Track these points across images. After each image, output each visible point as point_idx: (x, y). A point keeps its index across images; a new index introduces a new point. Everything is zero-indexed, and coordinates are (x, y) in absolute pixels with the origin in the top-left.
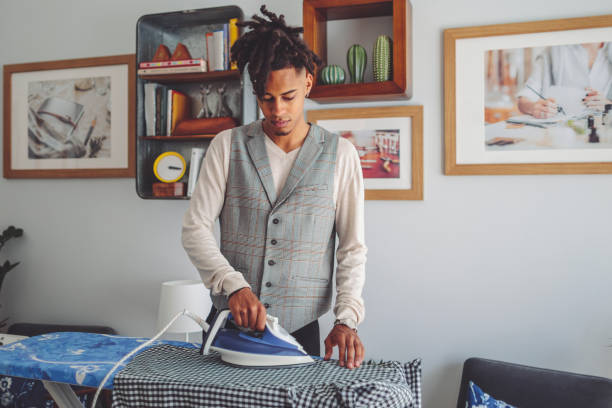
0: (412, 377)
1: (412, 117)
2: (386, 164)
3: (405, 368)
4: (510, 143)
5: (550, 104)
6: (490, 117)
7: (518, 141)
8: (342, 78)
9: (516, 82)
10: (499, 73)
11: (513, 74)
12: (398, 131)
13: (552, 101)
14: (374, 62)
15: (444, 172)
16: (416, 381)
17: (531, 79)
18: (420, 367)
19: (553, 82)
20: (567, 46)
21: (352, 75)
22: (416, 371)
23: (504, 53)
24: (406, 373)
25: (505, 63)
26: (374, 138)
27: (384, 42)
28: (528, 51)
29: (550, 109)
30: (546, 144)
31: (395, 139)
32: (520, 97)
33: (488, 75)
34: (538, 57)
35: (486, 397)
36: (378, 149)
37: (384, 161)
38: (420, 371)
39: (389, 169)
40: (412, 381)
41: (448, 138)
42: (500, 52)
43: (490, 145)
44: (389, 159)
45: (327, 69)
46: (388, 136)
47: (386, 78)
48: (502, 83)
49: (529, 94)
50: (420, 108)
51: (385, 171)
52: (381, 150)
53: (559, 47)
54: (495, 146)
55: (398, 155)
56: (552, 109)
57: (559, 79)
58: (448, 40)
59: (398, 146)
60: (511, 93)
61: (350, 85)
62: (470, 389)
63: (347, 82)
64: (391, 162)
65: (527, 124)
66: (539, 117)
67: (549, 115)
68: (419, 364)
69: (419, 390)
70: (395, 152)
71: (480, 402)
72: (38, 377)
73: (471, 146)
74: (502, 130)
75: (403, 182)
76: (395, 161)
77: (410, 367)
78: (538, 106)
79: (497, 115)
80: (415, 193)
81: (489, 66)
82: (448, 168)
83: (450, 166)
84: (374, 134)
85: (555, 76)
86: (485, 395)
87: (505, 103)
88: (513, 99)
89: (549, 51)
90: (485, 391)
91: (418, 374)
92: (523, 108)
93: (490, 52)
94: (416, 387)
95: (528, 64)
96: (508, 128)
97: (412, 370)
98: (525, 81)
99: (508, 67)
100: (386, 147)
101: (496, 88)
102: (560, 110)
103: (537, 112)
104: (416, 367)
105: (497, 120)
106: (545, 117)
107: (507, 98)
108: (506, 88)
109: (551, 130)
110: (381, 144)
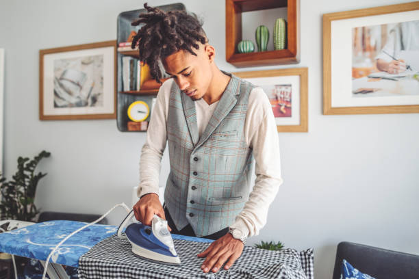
0: (306, 263)
1: (300, 75)
2: (282, 108)
3: (301, 255)
4: (371, 91)
5: (401, 63)
6: (356, 74)
7: (376, 91)
8: (252, 49)
9: (375, 49)
10: (363, 42)
11: (372, 43)
12: (290, 85)
13: (402, 61)
14: (274, 37)
15: (323, 113)
16: (309, 266)
17: (386, 47)
18: (312, 255)
19: (403, 48)
20: (413, 22)
21: (259, 46)
22: (309, 258)
23: (366, 29)
24: (302, 259)
25: (367, 36)
26: (274, 90)
27: (281, 23)
28: (384, 27)
29: (401, 67)
30: (398, 92)
31: (289, 90)
32: (378, 60)
33: (355, 45)
34: (392, 31)
35: (356, 271)
36: (277, 98)
37: (281, 106)
38: (313, 258)
39: (284, 111)
40: (306, 266)
41: (325, 89)
42: (363, 28)
43: (356, 93)
44: (284, 104)
45: (242, 43)
46: (283, 89)
47: (283, 47)
48: (364, 50)
49: (384, 57)
50: (306, 69)
51: (282, 113)
52: (279, 98)
53: (407, 23)
54: (359, 95)
55: (290, 102)
56: (402, 67)
57: (407, 46)
58: (326, 21)
59: (290, 96)
60: (371, 57)
61: (257, 53)
62: (344, 265)
63: (256, 51)
64: (285, 106)
65: (383, 78)
66: (392, 73)
67: (399, 71)
68: (312, 252)
69: (312, 273)
70: (288, 100)
71: (352, 275)
72: (27, 256)
73: (342, 95)
74: (364, 83)
75: (294, 120)
76: (288, 106)
77: (305, 255)
78: (391, 65)
79: (361, 73)
80: (303, 127)
81: (355, 39)
82: (326, 110)
83: (327, 109)
84: (274, 88)
85: (404, 44)
86: (355, 270)
87: (367, 64)
88: (373, 61)
89: (400, 26)
90: (354, 267)
91: (311, 260)
92: (380, 67)
93: (356, 29)
94: (310, 271)
95: (384, 37)
96: (369, 81)
97: (306, 256)
98: (382, 47)
99: (369, 38)
100: (282, 96)
101: (360, 53)
102: (408, 67)
103: (390, 70)
104: (309, 255)
105: (361, 76)
106: (397, 73)
107: (368, 60)
108: (368, 54)
109: (401, 82)
110: (279, 95)
